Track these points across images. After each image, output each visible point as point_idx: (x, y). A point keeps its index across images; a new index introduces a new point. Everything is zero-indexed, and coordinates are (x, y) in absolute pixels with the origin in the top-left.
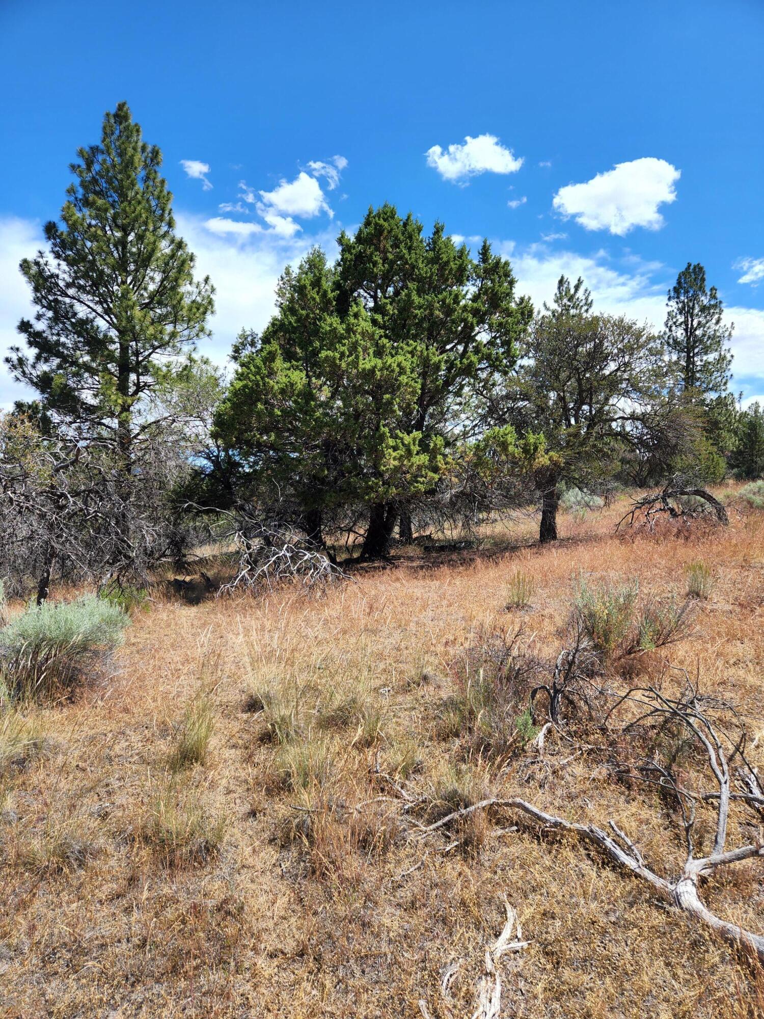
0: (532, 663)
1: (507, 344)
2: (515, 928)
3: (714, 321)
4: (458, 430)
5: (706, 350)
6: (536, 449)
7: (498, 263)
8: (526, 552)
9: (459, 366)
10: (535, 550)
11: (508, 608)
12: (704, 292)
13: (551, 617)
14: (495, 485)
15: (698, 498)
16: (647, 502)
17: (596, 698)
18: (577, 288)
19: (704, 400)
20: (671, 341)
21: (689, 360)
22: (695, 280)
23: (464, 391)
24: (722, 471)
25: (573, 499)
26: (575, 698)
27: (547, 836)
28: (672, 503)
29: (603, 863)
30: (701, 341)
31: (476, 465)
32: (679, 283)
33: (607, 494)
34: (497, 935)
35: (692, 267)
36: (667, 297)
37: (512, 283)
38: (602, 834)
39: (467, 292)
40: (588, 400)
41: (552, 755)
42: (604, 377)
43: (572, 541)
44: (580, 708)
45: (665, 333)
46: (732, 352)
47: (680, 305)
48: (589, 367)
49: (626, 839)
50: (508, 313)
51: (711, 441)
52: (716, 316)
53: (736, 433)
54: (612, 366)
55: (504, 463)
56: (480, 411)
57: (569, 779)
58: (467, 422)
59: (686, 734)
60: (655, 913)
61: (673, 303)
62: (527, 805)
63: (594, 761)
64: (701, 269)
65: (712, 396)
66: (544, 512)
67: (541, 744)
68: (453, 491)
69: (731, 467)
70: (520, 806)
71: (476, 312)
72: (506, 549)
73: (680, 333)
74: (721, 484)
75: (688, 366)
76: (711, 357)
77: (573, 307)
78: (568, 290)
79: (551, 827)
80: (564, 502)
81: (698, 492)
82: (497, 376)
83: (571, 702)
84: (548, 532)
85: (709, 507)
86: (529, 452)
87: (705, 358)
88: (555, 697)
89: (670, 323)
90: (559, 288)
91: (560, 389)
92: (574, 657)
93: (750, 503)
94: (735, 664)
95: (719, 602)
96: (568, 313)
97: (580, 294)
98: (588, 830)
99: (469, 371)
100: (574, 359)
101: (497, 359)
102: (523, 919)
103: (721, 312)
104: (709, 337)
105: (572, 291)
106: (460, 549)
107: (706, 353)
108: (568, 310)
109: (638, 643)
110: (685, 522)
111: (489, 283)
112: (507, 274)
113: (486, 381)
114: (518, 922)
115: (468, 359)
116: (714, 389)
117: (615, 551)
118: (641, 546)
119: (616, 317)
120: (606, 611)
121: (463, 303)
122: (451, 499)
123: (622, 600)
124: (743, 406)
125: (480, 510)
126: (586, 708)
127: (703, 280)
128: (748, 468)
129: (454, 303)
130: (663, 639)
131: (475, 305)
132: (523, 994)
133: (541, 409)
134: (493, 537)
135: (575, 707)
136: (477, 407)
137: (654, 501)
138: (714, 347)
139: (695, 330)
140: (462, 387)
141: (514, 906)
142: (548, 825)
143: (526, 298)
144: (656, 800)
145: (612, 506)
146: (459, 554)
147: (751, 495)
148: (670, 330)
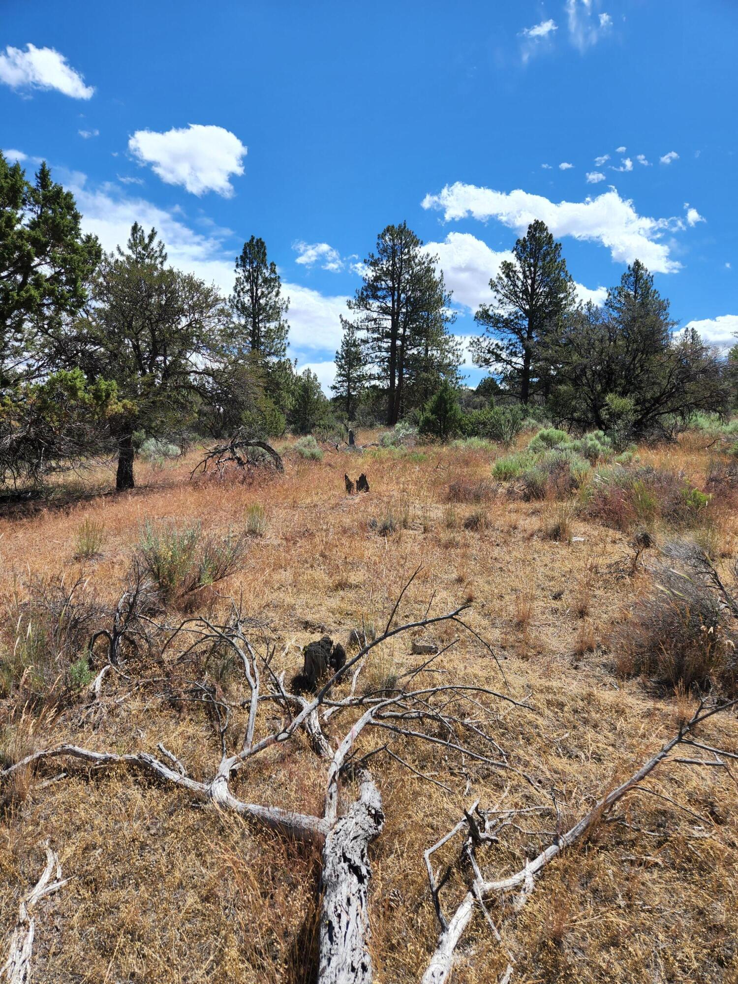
0: (92, 610)
1: (72, 282)
2: (54, 870)
3: (274, 293)
4: (21, 369)
5: (269, 319)
6: (108, 396)
7: (59, 191)
8: (102, 501)
9: (16, 298)
10: (110, 498)
11: (76, 558)
12: (265, 265)
13: (121, 563)
14: (65, 431)
15: (261, 449)
16: (218, 452)
17: (158, 635)
18: (151, 237)
19: (268, 363)
20: (239, 305)
21: (255, 325)
22: (258, 252)
23: (24, 326)
24: (283, 426)
25: (152, 448)
26: (136, 638)
27: (96, 774)
28: (239, 453)
29: (150, 783)
30: (264, 310)
31: (40, 409)
32: (245, 253)
33: (184, 445)
34: (34, 885)
35: (255, 241)
36: (235, 264)
37: (76, 217)
38: (149, 757)
39: (22, 216)
40: (162, 352)
41: (109, 696)
42: (178, 331)
43: (149, 489)
44: (141, 646)
45: (234, 298)
46: (289, 323)
47: (247, 274)
48: (162, 319)
49: (172, 756)
50: (75, 250)
51: (273, 400)
52: (276, 289)
53: (293, 394)
54: (184, 322)
55: (72, 408)
56: (46, 351)
57: (124, 714)
58: (31, 361)
59: (231, 653)
60: (191, 814)
61: (240, 270)
62: (77, 748)
63: (151, 692)
64: (263, 243)
65: (274, 360)
66: (120, 462)
67: (98, 688)
68: (14, 436)
69: (289, 422)
70: (68, 752)
71: (35, 242)
72: (78, 498)
73: (247, 299)
74: (281, 437)
75: (254, 331)
76: (273, 325)
77: (148, 257)
78: (142, 238)
79: (101, 764)
80: (144, 450)
81: (259, 444)
82: (64, 316)
83: (132, 642)
84: (125, 480)
85: (268, 457)
86: (102, 399)
87: (268, 325)
88: (115, 639)
89: (238, 289)
90: (133, 234)
91: (136, 337)
92: (134, 599)
93: (302, 454)
94: (279, 588)
95: (272, 537)
96: (143, 262)
97: (154, 245)
98: (137, 758)
99: (28, 304)
100: (146, 309)
101: (62, 296)
102: (63, 860)
103: (280, 286)
104: (271, 307)
105: (147, 241)
106: (26, 499)
107: (269, 322)
108: (142, 259)
109: (199, 579)
110: (249, 470)
111: (50, 212)
112: (70, 207)
113: (51, 319)
114: (58, 863)
115: (27, 292)
116: (276, 353)
117: (189, 498)
118: (211, 492)
119: (185, 273)
120: (170, 553)
121: (18, 227)
122: (12, 443)
123: (186, 542)
124: (298, 371)
125: (47, 458)
126: (146, 646)
127: (265, 254)
128: (302, 424)
129: (7, 227)
130: (220, 574)
131: (33, 233)
132: (58, 930)
133: (114, 356)
134: (64, 486)
135: (135, 647)
136: (43, 346)
137: (224, 450)
138: (275, 316)
139: (260, 298)
140: (21, 321)
141: (54, 850)
142: (98, 763)
143: (93, 236)
144: (202, 715)
145: (188, 455)
146: (24, 505)
147: (302, 448)
148: (239, 296)
